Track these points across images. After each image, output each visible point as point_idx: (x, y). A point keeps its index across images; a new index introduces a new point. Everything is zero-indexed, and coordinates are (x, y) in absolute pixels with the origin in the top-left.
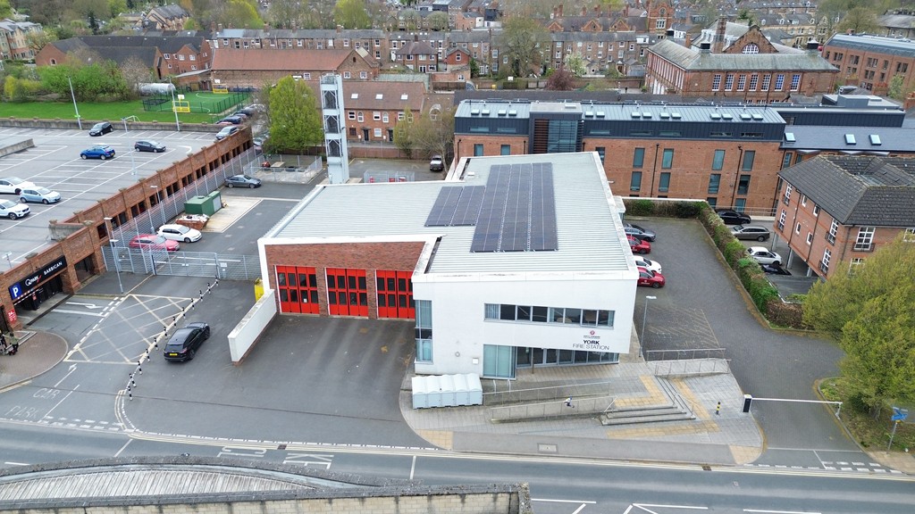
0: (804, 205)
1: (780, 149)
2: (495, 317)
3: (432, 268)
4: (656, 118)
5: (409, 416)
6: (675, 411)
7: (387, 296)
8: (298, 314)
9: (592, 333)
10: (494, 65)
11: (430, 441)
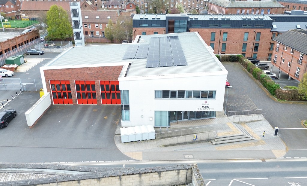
0: (286, 50)
1: (271, 31)
2: (160, 97)
3: (128, 74)
4: (219, 19)
5: (120, 147)
6: (244, 136)
7: (106, 94)
8: (63, 105)
9: (206, 102)
10: (146, 10)
11: (131, 157)
